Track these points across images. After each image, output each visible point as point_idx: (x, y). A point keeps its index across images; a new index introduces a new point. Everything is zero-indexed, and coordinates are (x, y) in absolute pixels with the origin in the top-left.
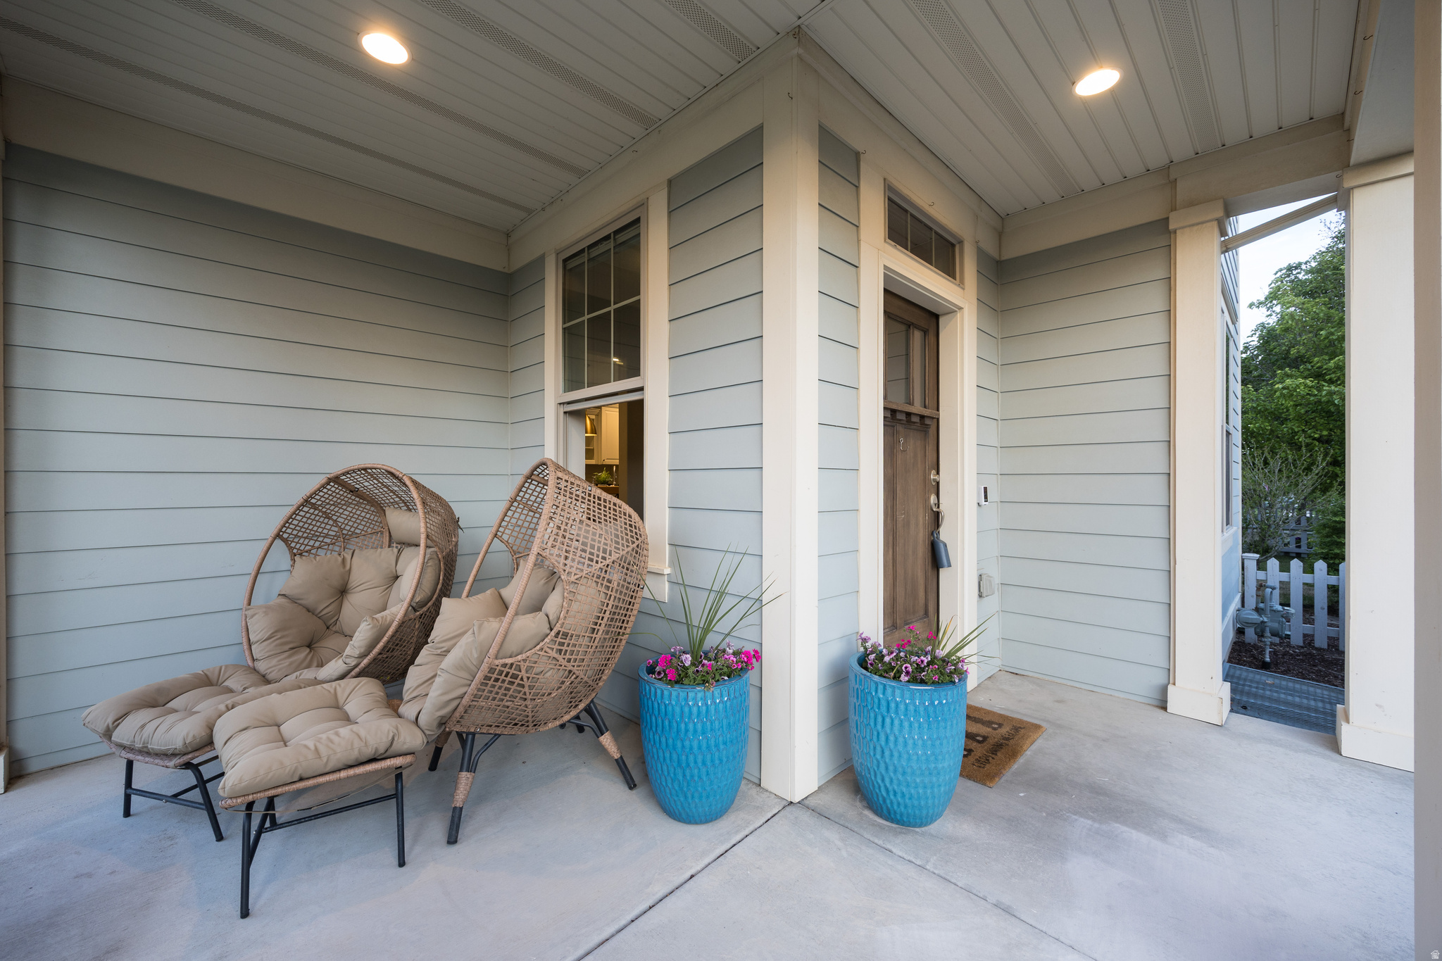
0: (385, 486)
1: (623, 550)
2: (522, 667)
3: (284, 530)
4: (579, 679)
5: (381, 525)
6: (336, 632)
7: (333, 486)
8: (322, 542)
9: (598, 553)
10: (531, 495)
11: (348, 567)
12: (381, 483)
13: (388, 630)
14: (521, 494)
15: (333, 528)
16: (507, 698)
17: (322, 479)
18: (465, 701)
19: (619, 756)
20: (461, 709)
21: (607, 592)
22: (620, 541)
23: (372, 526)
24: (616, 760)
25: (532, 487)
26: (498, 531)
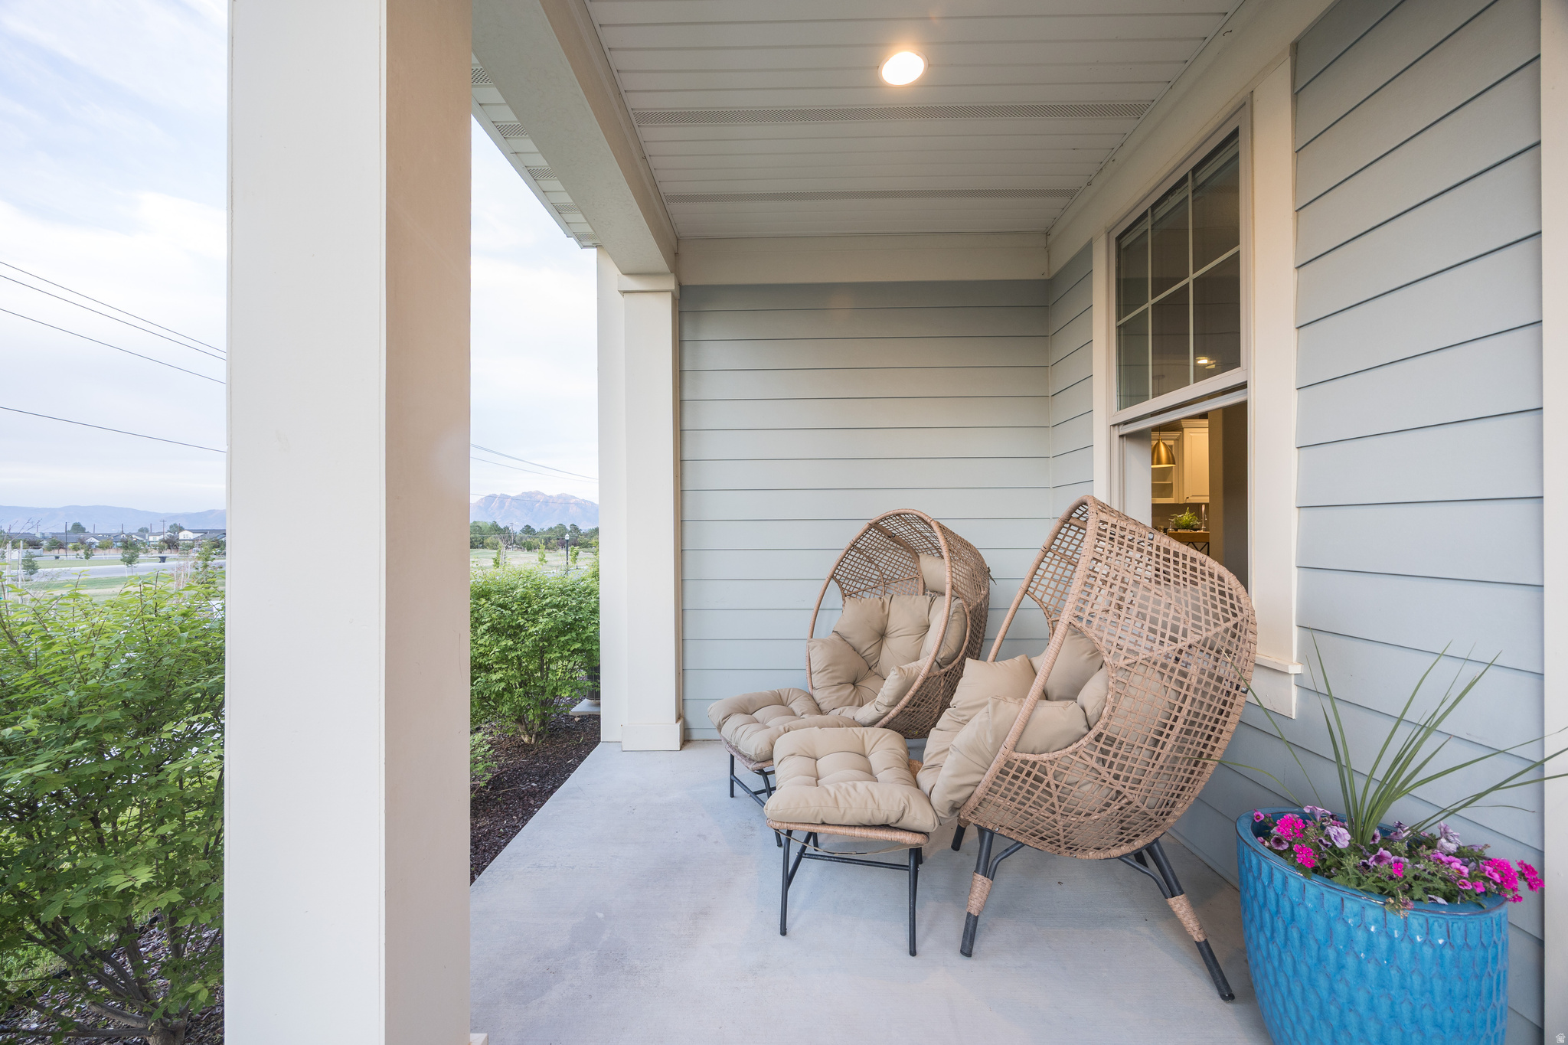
0: (918, 532)
1: (1207, 630)
2: (1048, 769)
3: (837, 572)
4: (1132, 807)
5: (916, 571)
6: (876, 674)
7: (874, 532)
8: (867, 585)
9: (1163, 630)
10: (1070, 543)
11: (886, 612)
12: (915, 529)
13: (913, 683)
14: (1057, 542)
15: (876, 572)
16: (1030, 803)
17: (864, 525)
18: (980, 791)
19: (1202, 939)
20: (974, 800)
21: (1180, 690)
22: (1202, 615)
23: (908, 572)
24: (1198, 944)
25: (1071, 533)
26: (1029, 586)
